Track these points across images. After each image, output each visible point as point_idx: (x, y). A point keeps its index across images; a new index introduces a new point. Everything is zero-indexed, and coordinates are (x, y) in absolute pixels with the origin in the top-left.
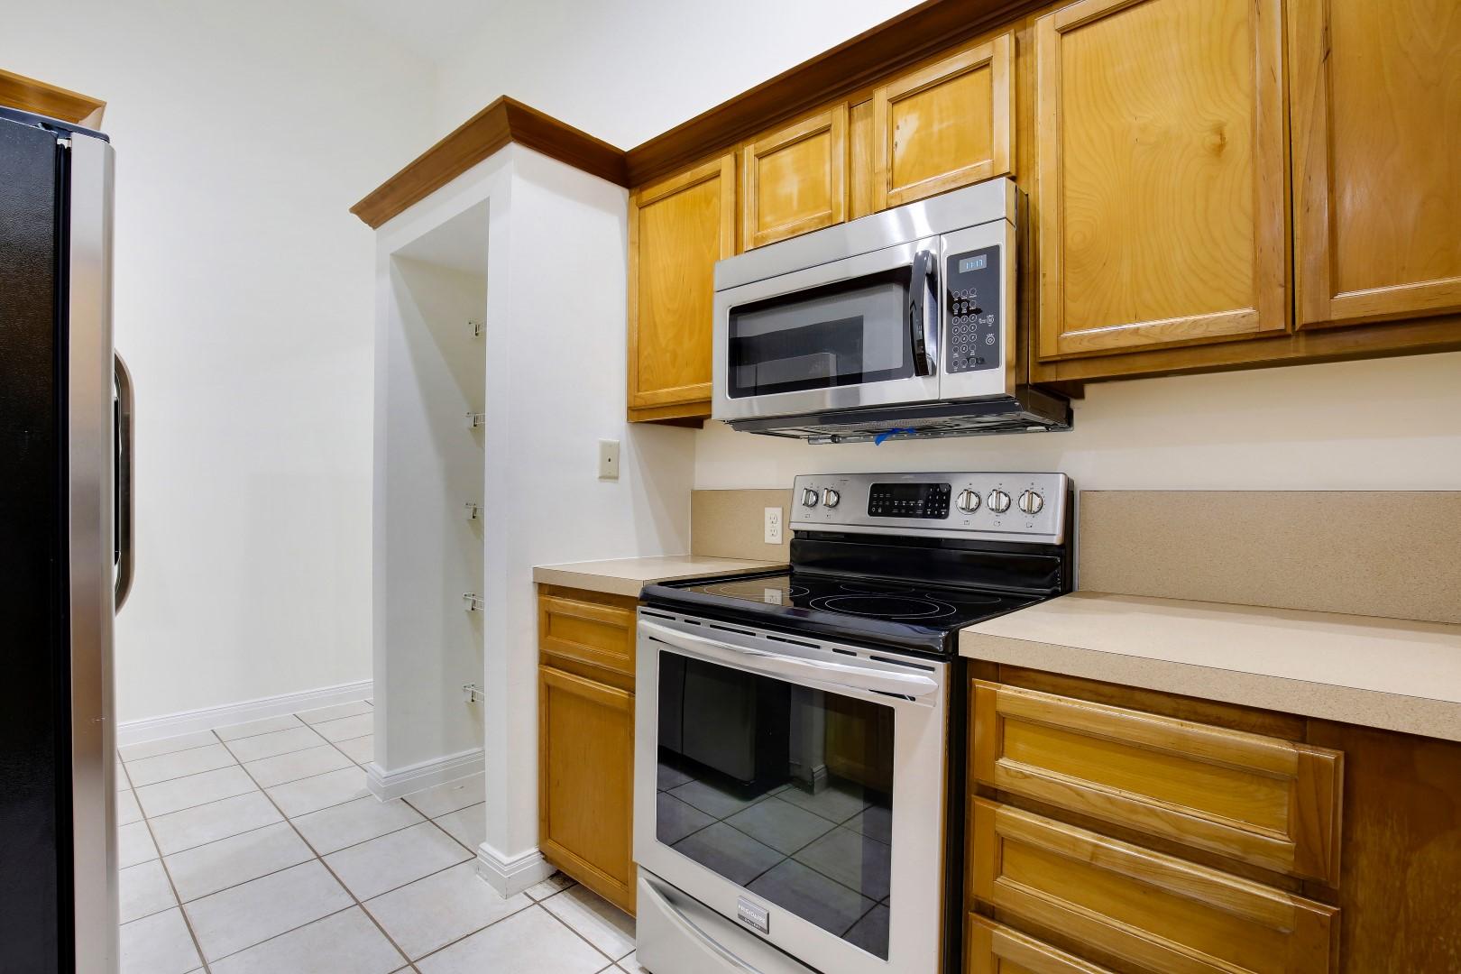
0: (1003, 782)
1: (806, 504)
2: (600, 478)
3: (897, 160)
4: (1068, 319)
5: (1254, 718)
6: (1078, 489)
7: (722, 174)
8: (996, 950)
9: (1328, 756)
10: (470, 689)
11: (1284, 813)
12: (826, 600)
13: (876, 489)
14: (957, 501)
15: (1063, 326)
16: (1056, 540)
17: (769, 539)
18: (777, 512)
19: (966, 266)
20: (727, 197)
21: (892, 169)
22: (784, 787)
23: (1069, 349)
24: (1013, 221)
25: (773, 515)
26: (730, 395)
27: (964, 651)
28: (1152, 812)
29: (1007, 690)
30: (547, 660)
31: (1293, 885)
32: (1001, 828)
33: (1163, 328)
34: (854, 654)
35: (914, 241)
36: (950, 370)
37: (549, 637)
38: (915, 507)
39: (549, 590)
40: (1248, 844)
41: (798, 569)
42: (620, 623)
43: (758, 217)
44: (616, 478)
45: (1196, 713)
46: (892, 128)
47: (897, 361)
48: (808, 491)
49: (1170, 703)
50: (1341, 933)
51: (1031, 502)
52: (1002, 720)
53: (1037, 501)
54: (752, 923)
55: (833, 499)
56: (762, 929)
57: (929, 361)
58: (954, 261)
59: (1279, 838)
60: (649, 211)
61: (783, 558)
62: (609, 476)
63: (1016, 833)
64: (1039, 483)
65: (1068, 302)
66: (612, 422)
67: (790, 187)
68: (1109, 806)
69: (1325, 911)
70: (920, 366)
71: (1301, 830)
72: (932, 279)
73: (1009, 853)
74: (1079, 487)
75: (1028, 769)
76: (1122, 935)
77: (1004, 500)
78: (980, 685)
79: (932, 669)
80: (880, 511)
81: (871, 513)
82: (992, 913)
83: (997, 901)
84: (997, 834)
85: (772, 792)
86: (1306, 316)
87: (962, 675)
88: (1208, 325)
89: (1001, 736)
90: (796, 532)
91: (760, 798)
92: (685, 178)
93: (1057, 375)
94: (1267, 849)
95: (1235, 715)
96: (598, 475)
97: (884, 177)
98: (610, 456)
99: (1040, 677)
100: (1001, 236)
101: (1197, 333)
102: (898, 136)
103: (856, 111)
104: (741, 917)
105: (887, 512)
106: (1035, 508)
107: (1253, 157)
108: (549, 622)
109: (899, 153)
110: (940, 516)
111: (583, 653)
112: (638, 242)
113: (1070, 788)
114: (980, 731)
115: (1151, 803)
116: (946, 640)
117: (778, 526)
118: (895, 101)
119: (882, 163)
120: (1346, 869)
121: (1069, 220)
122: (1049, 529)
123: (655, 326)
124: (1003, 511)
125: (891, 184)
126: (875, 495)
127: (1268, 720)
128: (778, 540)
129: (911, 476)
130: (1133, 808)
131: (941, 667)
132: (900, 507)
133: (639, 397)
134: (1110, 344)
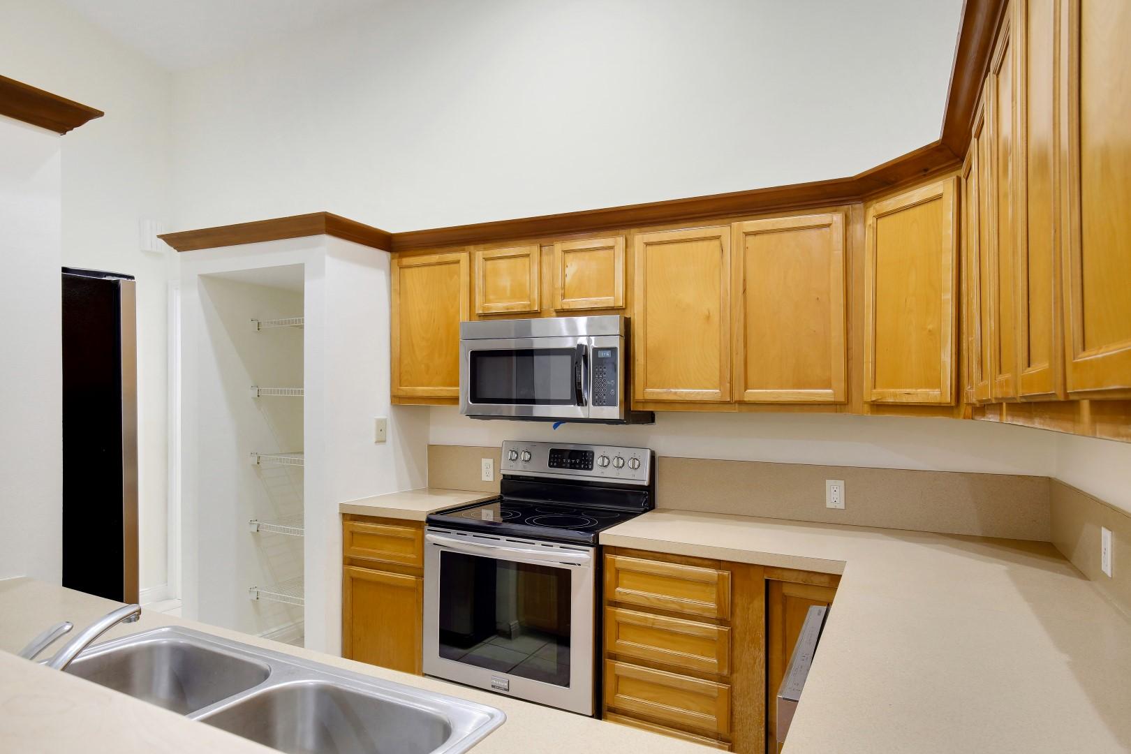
0: (618, 598)
1: (511, 459)
2: (376, 442)
3: (566, 284)
4: (648, 384)
5: (706, 562)
6: (657, 455)
7: (461, 262)
8: (616, 673)
9: (726, 573)
10: (256, 590)
11: (714, 596)
12: (533, 518)
13: (553, 452)
14: (598, 461)
15: (646, 386)
16: (646, 483)
17: (484, 478)
18: (490, 461)
19: (602, 354)
20: (465, 278)
21: (564, 288)
22: (492, 637)
23: (648, 397)
24: (623, 335)
25: (487, 464)
26: (471, 401)
27: (601, 543)
28: (673, 602)
29: (620, 558)
30: (349, 561)
31: (718, 622)
32: (619, 618)
33: (686, 393)
34: (552, 546)
35: (576, 337)
36: (594, 404)
37: (353, 548)
38: (576, 463)
39: (350, 517)
40: (704, 609)
41: (505, 498)
42: (409, 536)
43: (485, 295)
44: (385, 441)
45: (688, 562)
46: (564, 266)
47: (567, 395)
48: (512, 451)
49: (679, 558)
50: (732, 636)
51: (634, 464)
52: (618, 571)
53: (637, 462)
54: (499, 688)
55: (527, 456)
56: (505, 690)
57: (584, 399)
58: (596, 350)
59: (713, 605)
60: (407, 271)
61: (496, 491)
62: (381, 441)
63: (624, 620)
64: (638, 453)
65: (648, 375)
66: (380, 404)
67: (506, 282)
68: (658, 602)
69: (726, 629)
70: (579, 400)
71: (719, 602)
72: (586, 357)
73: (621, 629)
74: (658, 454)
75: (628, 591)
76: (665, 654)
77: (621, 462)
78: (609, 557)
79: (588, 551)
80: (555, 464)
81: (550, 466)
82: (615, 657)
83: (618, 651)
84: (616, 621)
85: (486, 641)
86: (736, 398)
87: (601, 552)
88: (703, 395)
89: (617, 578)
90: (504, 475)
91: (478, 645)
92: (435, 258)
93: (643, 407)
94: (709, 610)
95: (700, 561)
96: (374, 440)
97: (561, 292)
98: (381, 427)
99: (633, 552)
100: (616, 343)
101: (699, 398)
102: (567, 271)
103: (545, 249)
104: (493, 686)
105: (559, 466)
106: (636, 467)
107: (720, 326)
108: (350, 538)
109: (568, 280)
110: (588, 469)
111: (380, 556)
112: (398, 291)
113: (646, 598)
114: (609, 576)
115: (672, 598)
116: (594, 537)
117: (491, 470)
118: (566, 252)
119: (559, 284)
120: (732, 613)
121: (648, 335)
122: (643, 478)
123: (413, 346)
124: (621, 467)
125: (564, 296)
126: (552, 456)
127: (710, 563)
128: (491, 479)
129: (572, 446)
130: (667, 602)
131: (592, 550)
132: (566, 463)
133: (402, 390)
134: (665, 397)
